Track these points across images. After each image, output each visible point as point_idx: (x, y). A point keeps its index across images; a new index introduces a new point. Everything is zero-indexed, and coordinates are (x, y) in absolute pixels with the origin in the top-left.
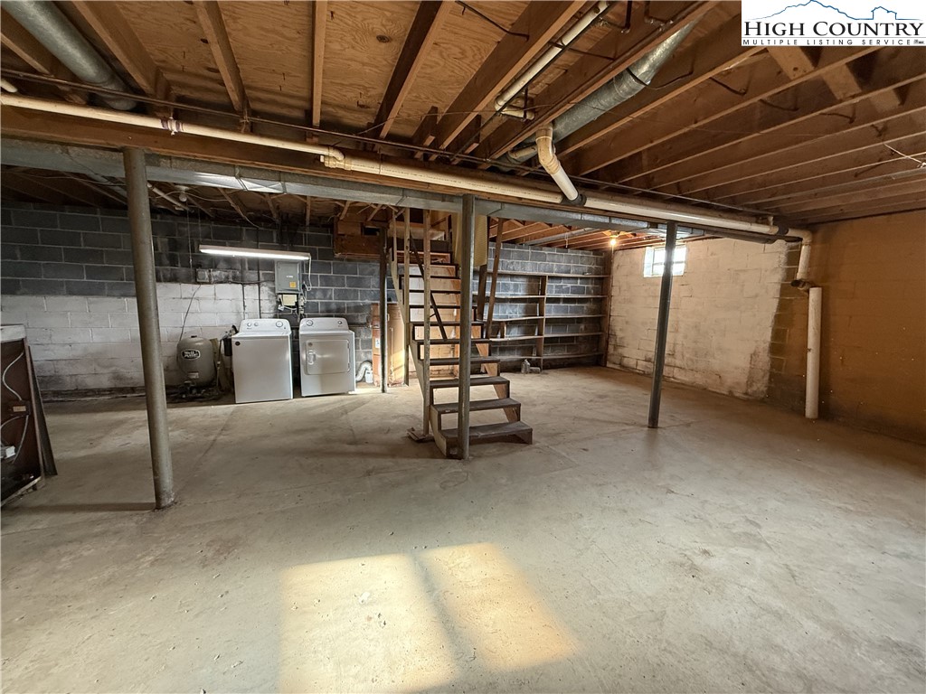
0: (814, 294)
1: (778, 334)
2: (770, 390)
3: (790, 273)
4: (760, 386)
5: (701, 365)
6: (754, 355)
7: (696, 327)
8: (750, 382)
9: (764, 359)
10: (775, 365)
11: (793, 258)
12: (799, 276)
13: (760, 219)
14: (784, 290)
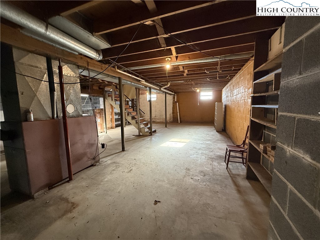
0: (177, 103)
1: (173, 110)
2: (173, 120)
3: (174, 100)
4: (172, 120)
5: (162, 118)
6: (170, 114)
7: (160, 111)
8: (170, 119)
9: (172, 115)
10: (173, 116)
11: (174, 98)
12: (175, 101)
13: (172, 92)
14: (173, 103)
